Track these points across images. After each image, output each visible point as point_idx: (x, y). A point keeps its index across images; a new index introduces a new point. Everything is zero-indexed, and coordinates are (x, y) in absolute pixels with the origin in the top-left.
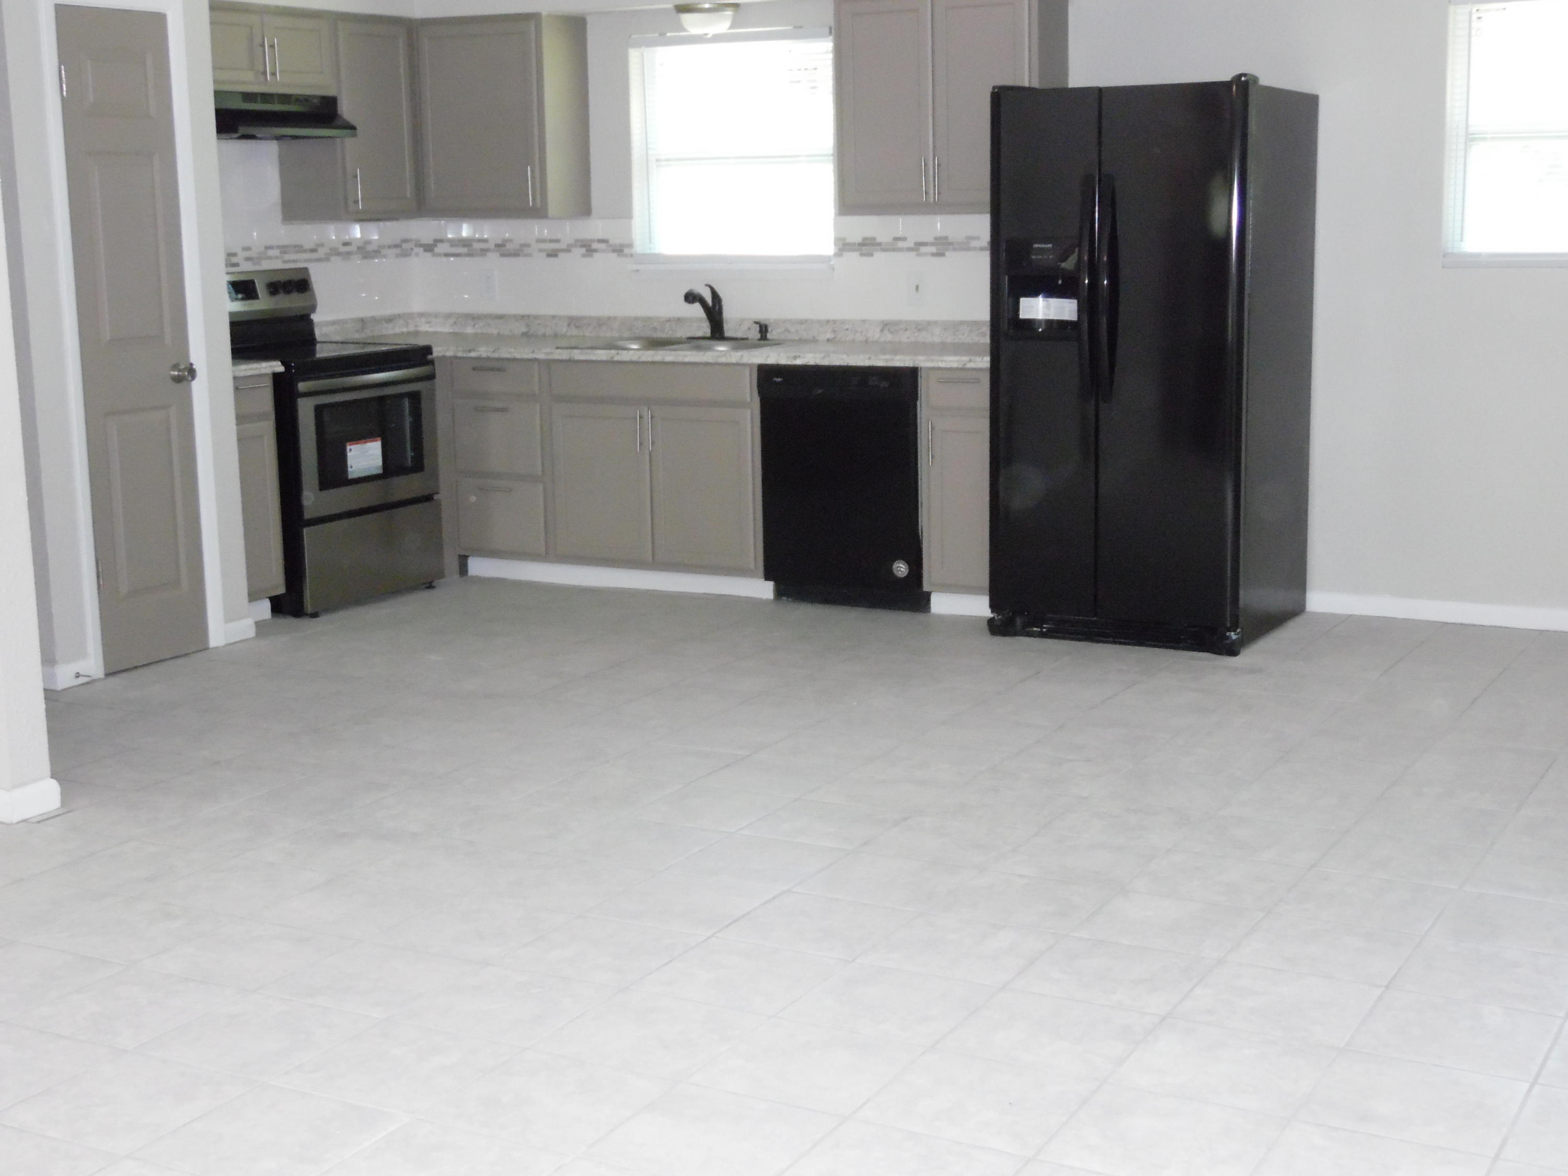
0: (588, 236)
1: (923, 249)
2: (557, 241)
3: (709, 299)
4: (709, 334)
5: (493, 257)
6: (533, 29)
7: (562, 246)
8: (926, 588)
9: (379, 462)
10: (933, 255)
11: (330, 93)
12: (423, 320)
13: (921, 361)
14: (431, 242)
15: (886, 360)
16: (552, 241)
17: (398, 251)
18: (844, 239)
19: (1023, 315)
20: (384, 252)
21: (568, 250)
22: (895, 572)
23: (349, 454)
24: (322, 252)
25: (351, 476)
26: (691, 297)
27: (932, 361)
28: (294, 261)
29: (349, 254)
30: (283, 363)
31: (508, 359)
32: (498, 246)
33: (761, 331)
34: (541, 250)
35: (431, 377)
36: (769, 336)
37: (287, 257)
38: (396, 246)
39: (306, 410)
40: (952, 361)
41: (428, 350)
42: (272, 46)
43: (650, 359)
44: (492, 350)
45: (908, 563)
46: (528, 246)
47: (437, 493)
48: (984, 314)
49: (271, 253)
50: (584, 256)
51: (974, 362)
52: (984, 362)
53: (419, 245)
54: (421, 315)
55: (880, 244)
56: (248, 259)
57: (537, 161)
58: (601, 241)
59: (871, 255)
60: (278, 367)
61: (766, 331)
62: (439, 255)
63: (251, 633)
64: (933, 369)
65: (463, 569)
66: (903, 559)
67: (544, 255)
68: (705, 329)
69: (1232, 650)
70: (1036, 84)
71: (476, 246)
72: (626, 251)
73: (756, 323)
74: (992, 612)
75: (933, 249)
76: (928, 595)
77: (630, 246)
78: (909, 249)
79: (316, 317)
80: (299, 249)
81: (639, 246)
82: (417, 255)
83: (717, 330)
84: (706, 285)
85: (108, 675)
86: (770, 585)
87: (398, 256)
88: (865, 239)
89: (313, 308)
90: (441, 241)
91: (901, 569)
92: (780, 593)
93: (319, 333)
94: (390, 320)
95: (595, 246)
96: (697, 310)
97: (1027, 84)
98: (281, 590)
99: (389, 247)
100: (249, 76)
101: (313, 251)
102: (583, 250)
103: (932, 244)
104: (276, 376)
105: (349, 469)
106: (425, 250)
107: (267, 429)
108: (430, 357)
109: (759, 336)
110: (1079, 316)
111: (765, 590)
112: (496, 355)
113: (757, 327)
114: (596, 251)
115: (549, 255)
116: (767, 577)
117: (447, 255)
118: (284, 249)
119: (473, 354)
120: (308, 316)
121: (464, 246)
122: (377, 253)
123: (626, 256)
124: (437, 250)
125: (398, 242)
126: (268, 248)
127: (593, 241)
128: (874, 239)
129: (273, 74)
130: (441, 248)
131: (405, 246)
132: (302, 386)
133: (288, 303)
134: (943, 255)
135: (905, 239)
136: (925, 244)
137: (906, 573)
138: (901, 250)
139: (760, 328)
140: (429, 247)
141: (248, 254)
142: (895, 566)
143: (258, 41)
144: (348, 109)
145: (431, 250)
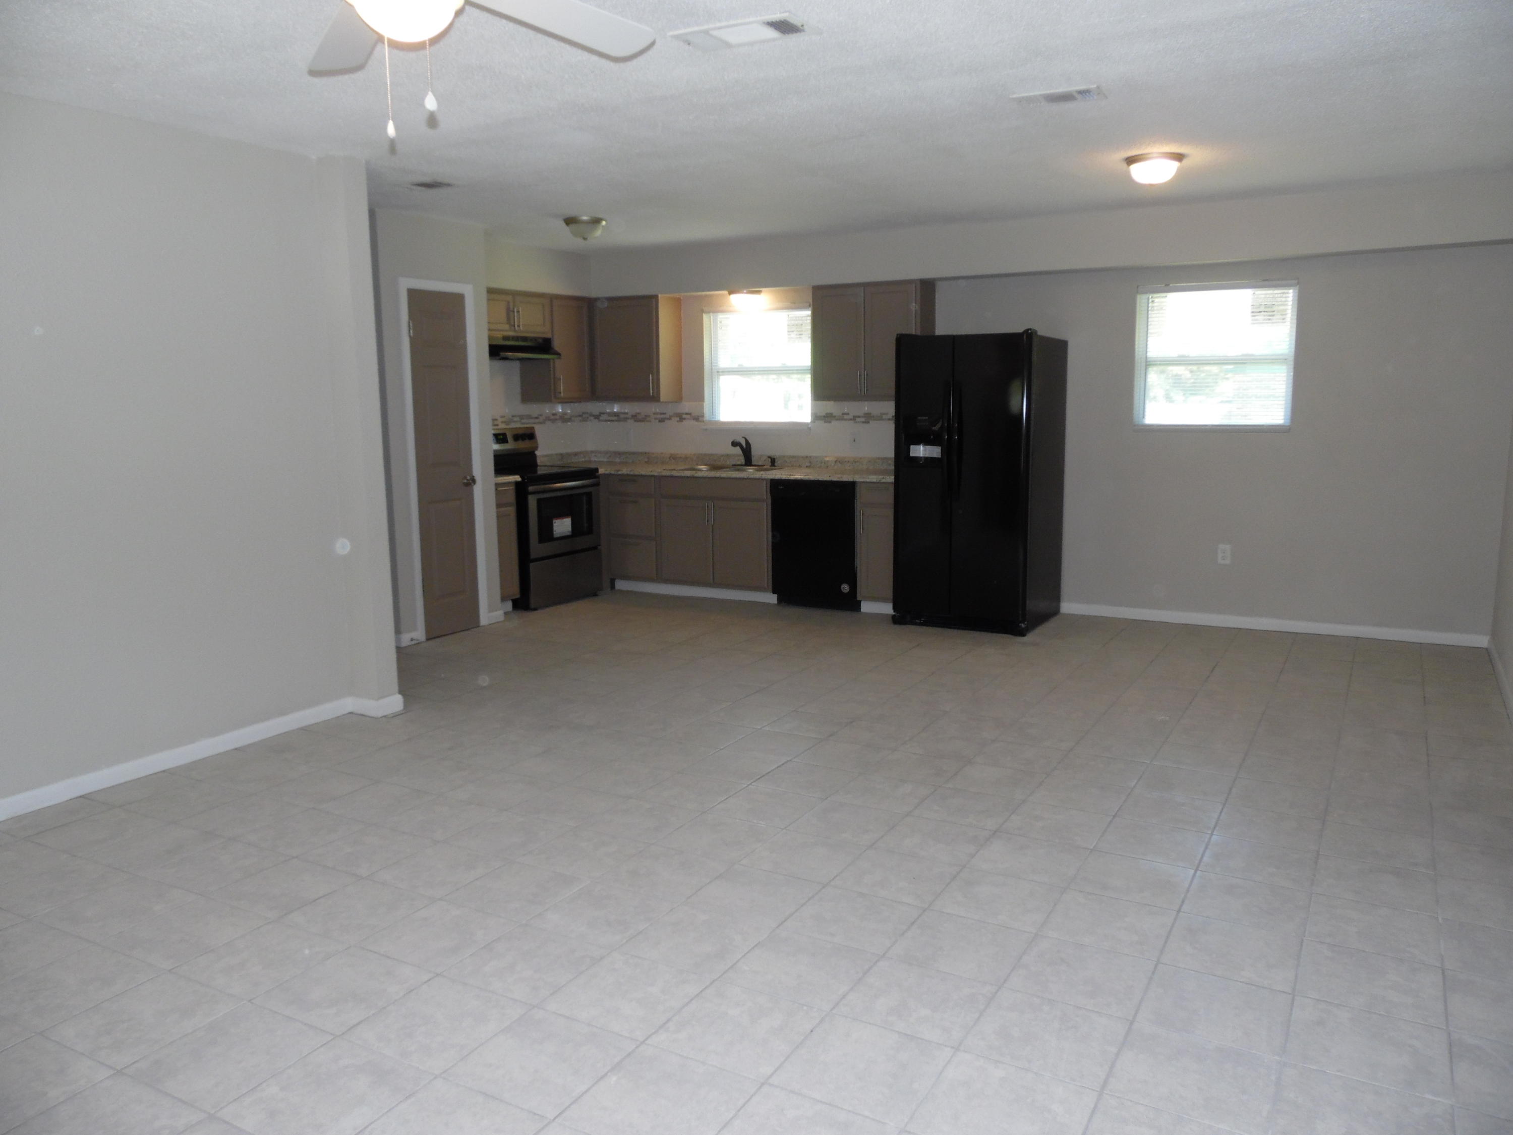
0: (679, 411)
1: (858, 420)
2: (664, 414)
3: (744, 444)
4: (744, 463)
5: (631, 422)
6: (654, 302)
7: (667, 416)
8: (859, 598)
9: (570, 529)
10: (863, 422)
11: (549, 336)
12: (593, 454)
13: (857, 478)
14: (598, 414)
15: (838, 478)
16: (661, 414)
17: (580, 418)
18: (817, 414)
19: (912, 454)
20: (573, 418)
21: (670, 418)
22: (842, 590)
23: (554, 525)
24: (541, 419)
25: (555, 536)
26: (734, 444)
27: (864, 478)
28: (527, 424)
29: (556, 419)
30: (521, 477)
31: (639, 475)
32: (632, 416)
33: (771, 462)
34: (655, 419)
35: (597, 484)
36: (776, 464)
37: (523, 421)
38: (580, 416)
39: (532, 502)
40: (873, 478)
41: (597, 470)
42: (518, 312)
43: (713, 476)
44: (630, 470)
45: (849, 584)
46: (649, 416)
47: (600, 545)
48: (891, 454)
49: (516, 419)
50: (678, 421)
51: (886, 479)
52: (891, 479)
53: (591, 415)
54: (592, 452)
55: (835, 417)
56: (502, 422)
57: (655, 372)
58: (687, 414)
59: (830, 422)
60: (517, 478)
61: (774, 462)
62: (603, 421)
63: (502, 618)
64: (863, 482)
65: (613, 586)
66: (847, 583)
67: (657, 421)
68: (742, 460)
69: (1022, 633)
70: (919, 333)
71: (622, 416)
72: (701, 419)
73: (769, 457)
74: (894, 612)
75: (863, 420)
76: (860, 602)
77: (703, 416)
78: (851, 420)
79: (537, 453)
80: (529, 417)
81: (707, 416)
82: (591, 420)
83: (748, 461)
84: (743, 437)
85: (428, 639)
86: (776, 596)
87: (580, 421)
88: (827, 414)
89: (536, 448)
90: (603, 413)
91: (845, 588)
92: (780, 600)
93: (539, 461)
94: (576, 454)
95: (684, 416)
96: (738, 450)
97: (914, 333)
98: (518, 596)
99: (576, 416)
100: (507, 327)
101: (537, 418)
102: (678, 419)
103: (863, 417)
104: (517, 484)
105: (555, 533)
106: (595, 418)
107: (512, 511)
108: (597, 474)
109: (770, 464)
110: (942, 456)
111: (772, 599)
112: (632, 473)
113: (768, 459)
114: (685, 419)
115: (659, 421)
116: (774, 592)
117: (606, 421)
118: (522, 418)
119: (620, 473)
120: (534, 452)
121: (615, 416)
122: (569, 420)
123: (701, 422)
124: (601, 418)
125: (581, 414)
126: (513, 416)
127: (683, 414)
128: (832, 414)
129: (519, 326)
130: (604, 417)
131: (584, 416)
132: (531, 489)
133: (523, 445)
134: (869, 422)
135: (848, 414)
136: (859, 417)
137: (848, 590)
138: (846, 420)
139: (771, 459)
140: (597, 417)
141: (503, 419)
142: (842, 586)
143: (512, 309)
144: (557, 345)
145: (598, 418)
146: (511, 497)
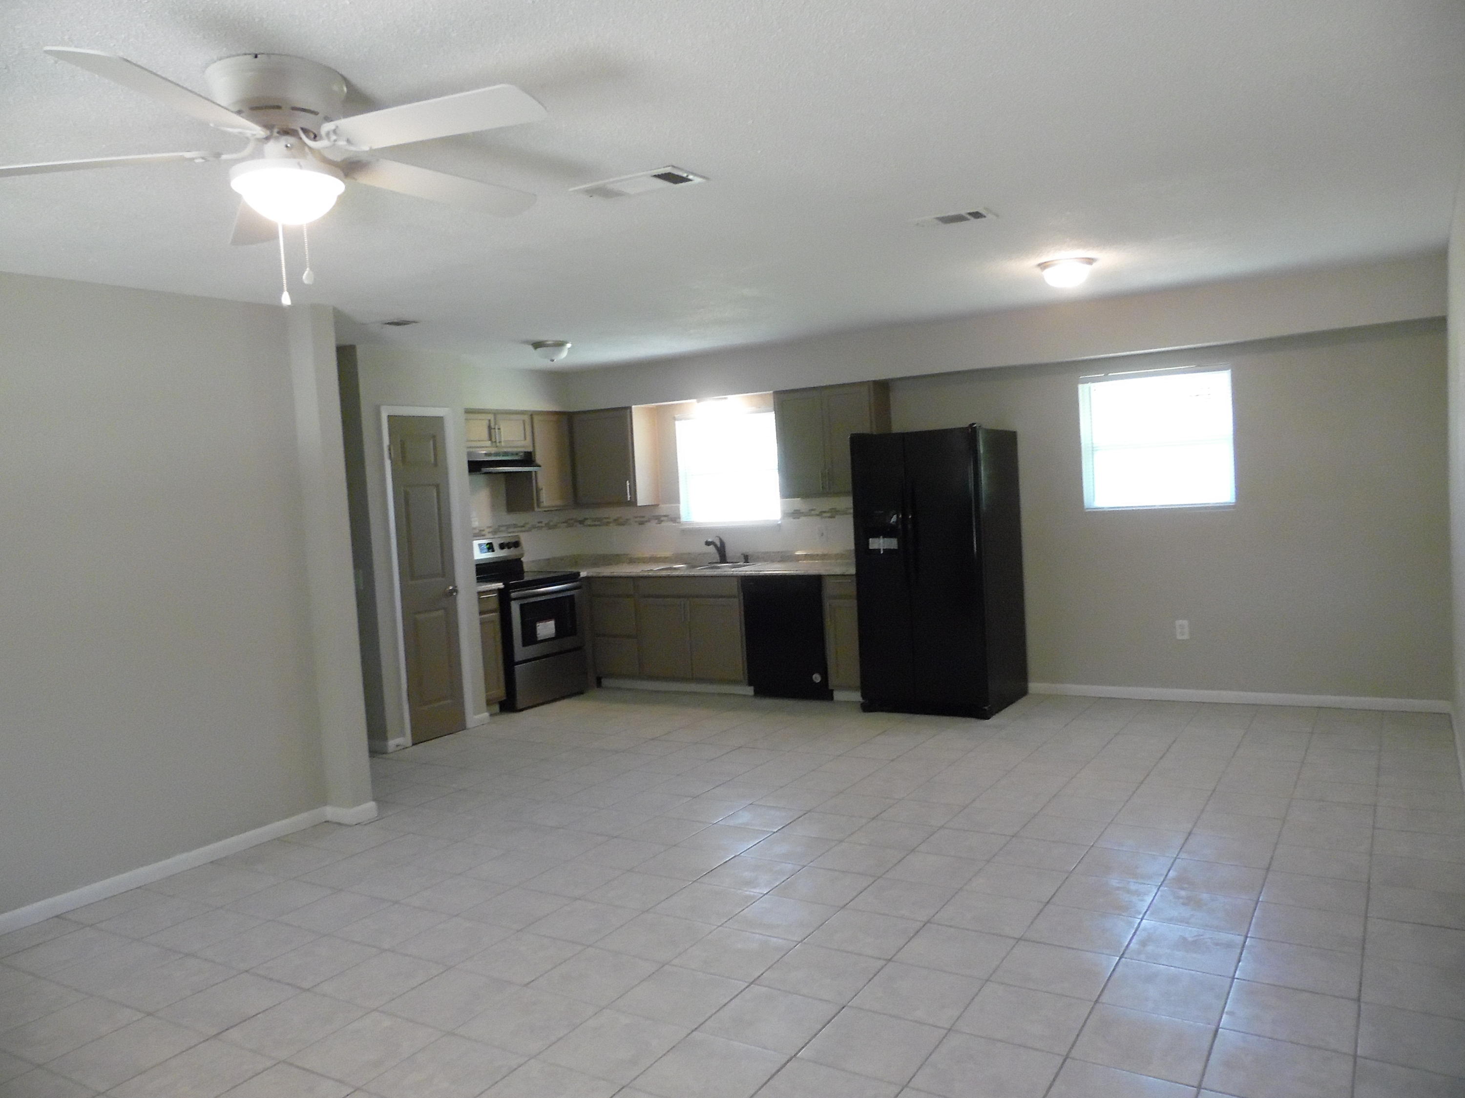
0: (656, 515)
1: (824, 515)
2: (643, 517)
3: (718, 544)
4: (719, 561)
5: (613, 526)
6: (628, 415)
7: (645, 520)
8: (830, 688)
9: (553, 631)
10: (829, 517)
11: (530, 449)
12: (579, 558)
13: (825, 571)
14: (583, 519)
15: (805, 572)
17: (566, 524)
18: (786, 511)
19: (871, 547)
20: (559, 525)
21: (648, 522)
22: (815, 680)
23: (538, 628)
24: (528, 526)
25: (539, 639)
26: (709, 544)
27: (829, 571)
28: (514, 532)
29: (542, 527)
30: (504, 584)
31: (618, 577)
32: (615, 520)
33: (745, 559)
34: (636, 522)
35: (579, 587)
36: (749, 561)
37: (511, 530)
39: (515, 608)
40: (837, 571)
41: (578, 574)
42: (499, 429)
43: (687, 575)
45: (820, 674)
46: (630, 520)
47: (584, 645)
48: (852, 546)
49: (503, 529)
50: (656, 523)
51: (848, 570)
52: (853, 571)
53: (577, 521)
54: (578, 556)
55: (803, 513)
56: (489, 533)
57: (632, 480)
58: (665, 517)
59: (798, 518)
60: (500, 585)
61: (748, 559)
63: (487, 720)
64: (829, 575)
65: (600, 683)
66: (817, 672)
67: (637, 524)
68: (717, 557)
69: (987, 718)
70: (874, 432)
72: (678, 520)
73: (742, 553)
74: (863, 699)
75: (828, 515)
76: (832, 691)
77: (679, 518)
78: (818, 515)
79: (523, 559)
80: (516, 526)
81: (683, 518)
82: (576, 526)
83: (723, 559)
84: (717, 537)
85: (414, 744)
86: (752, 688)
87: (567, 527)
88: (795, 510)
89: (522, 555)
90: (588, 519)
91: (817, 678)
92: (756, 692)
93: (525, 568)
94: (560, 558)
95: (662, 518)
96: (711, 548)
97: (869, 432)
98: (504, 698)
100: (488, 443)
101: (523, 526)
102: (656, 521)
103: (828, 512)
104: (499, 590)
105: (538, 635)
106: (580, 524)
107: (495, 616)
108: (580, 577)
109: (744, 561)
110: (899, 547)
111: (750, 691)
113: (742, 556)
114: (662, 521)
115: (640, 524)
116: (750, 684)
117: (590, 526)
118: (508, 527)
119: (601, 575)
120: (520, 559)
121: (599, 521)
122: (555, 527)
123: (677, 523)
124: (586, 523)
126: (500, 526)
127: (661, 516)
128: (801, 510)
129: (500, 442)
130: (589, 522)
132: (513, 595)
133: (509, 553)
134: (834, 517)
135: (815, 510)
136: (825, 512)
137: (819, 681)
138: (813, 515)
139: (744, 556)
140: (581, 522)
141: (491, 530)
142: (814, 676)
143: (493, 427)
144: (539, 458)
145: (583, 524)
146: (494, 604)
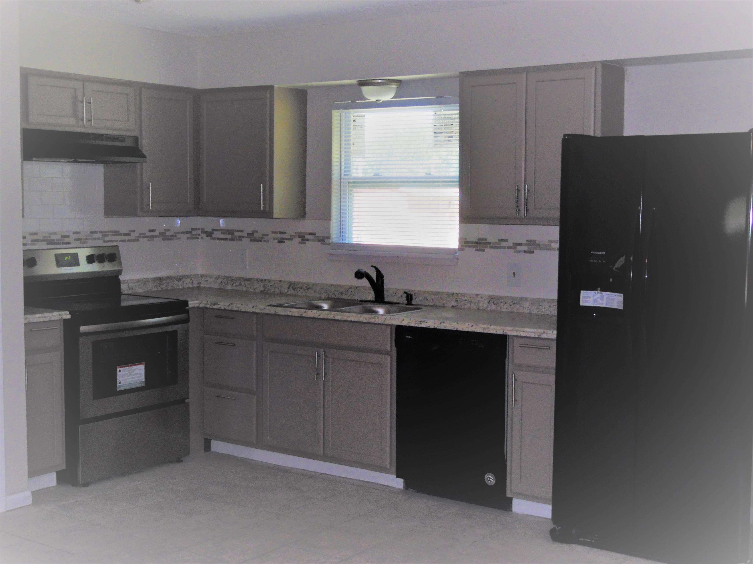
0: (302, 230)
1: (519, 248)
2: (285, 233)
3: (374, 276)
4: (374, 299)
5: (246, 241)
6: (268, 97)
7: (287, 236)
8: (508, 495)
9: (142, 378)
10: (526, 252)
11: (136, 133)
12: (203, 279)
13: (509, 331)
14: (211, 230)
15: (484, 329)
16: (281, 233)
17: (189, 235)
18: (465, 239)
19: (583, 303)
20: (178, 236)
21: (290, 239)
22: (486, 481)
23: (119, 374)
24: (133, 234)
25: (119, 389)
26: (359, 275)
27: (517, 331)
28: (112, 241)
29: (154, 236)
30: (70, 313)
31: (237, 311)
32: (250, 234)
33: (407, 299)
34: (274, 238)
35: (186, 321)
36: (413, 302)
37: (106, 238)
38: (187, 232)
40: (530, 332)
41: (186, 303)
42: (88, 102)
43: (325, 317)
44: (227, 304)
45: (496, 475)
46: (267, 235)
47: (188, 398)
48: (554, 295)
49: (95, 236)
50: (300, 243)
51: (547, 334)
52: (553, 334)
53: (203, 231)
54: (202, 276)
55: (490, 243)
56: (76, 240)
57: (268, 182)
58: (310, 234)
59: (484, 250)
60: (66, 315)
61: (412, 299)
62: (215, 239)
63: (29, 501)
64: (517, 337)
65: (207, 447)
66: (491, 471)
67: (276, 241)
68: (371, 296)
70: (599, 134)
71: (237, 234)
72: (326, 241)
73: (405, 292)
74: (554, 524)
75: (526, 248)
76: (510, 500)
77: (329, 238)
78: (510, 247)
79: (122, 278)
80: (116, 233)
81: (334, 238)
82: (202, 238)
83: (380, 296)
84: (372, 266)
86: (401, 481)
87: (188, 238)
88: (479, 239)
89: (120, 272)
90: (216, 230)
91: (490, 479)
92: (407, 485)
93: (124, 287)
94: (180, 279)
95: (307, 237)
96: (366, 283)
97: (592, 134)
98: (64, 467)
99: (183, 233)
100: (72, 121)
101: (128, 235)
102: (300, 240)
103: (525, 245)
105: (118, 384)
106: (207, 236)
107: (54, 357)
108: (186, 308)
109: (406, 302)
110: (625, 307)
112: (230, 308)
113: (405, 295)
114: (308, 240)
115: (279, 242)
116: (399, 475)
117: (219, 239)
118: (105, 233)
119: (216, 307)
120: (118, 277)
121: (229, 234)
122: (173, 237)
123: (326, 244)
124: (214, 236)
125: (190, 230)
126: (92, 232)
127: (306, 233)
128: (486, 239)
129: (88, 120)
130: (217, 235)
131: (194, 232)
133: (107, 267)
134: (532, 252)
135: (507, 240)
136: (520, 244)
137: (494, 483)
138: (504, 248)
139: (407, 295)
140: (209, 234)
141: (77, 236)
142: (487, 476)
143: (80, 98)
144: (146, 149)
145: (210, 236)
146: (55, 339)
